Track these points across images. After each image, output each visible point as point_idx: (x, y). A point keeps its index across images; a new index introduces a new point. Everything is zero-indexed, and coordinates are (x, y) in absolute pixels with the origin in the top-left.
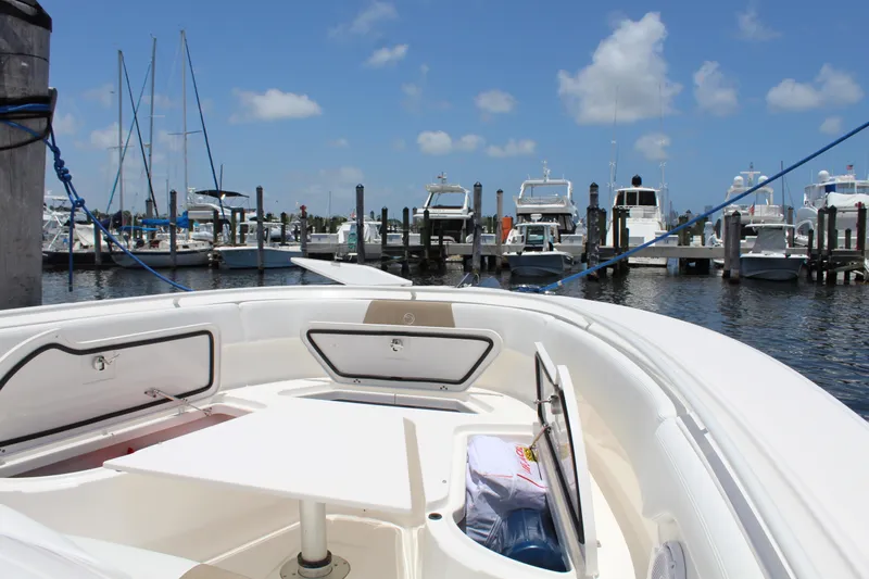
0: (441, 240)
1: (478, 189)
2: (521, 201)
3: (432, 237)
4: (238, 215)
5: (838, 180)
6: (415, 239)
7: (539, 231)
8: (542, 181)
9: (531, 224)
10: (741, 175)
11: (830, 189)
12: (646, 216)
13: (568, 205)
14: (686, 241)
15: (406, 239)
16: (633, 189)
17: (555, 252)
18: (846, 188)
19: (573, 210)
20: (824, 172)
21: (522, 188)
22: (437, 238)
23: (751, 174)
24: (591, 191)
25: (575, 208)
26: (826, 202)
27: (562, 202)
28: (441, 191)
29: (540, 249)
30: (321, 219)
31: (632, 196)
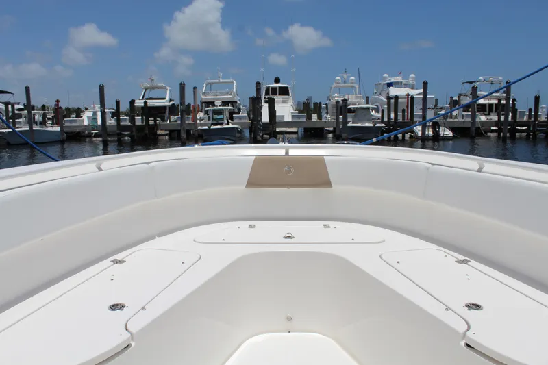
0: (155, 121)
1: (182, 86)
2: (204, 94)
3: (150, 119)
4: (10, 106)
5: (393, 80)
6: (139, 120)
7: (219, 112)
8: (217, 81)
9: (215, 108)
10: (340, 77)
11: (390, 85)
12: (284, 102)
13: (234, 96)
14: (309, 117)
15: (132, 120)
16: (275, 85)
17: (231, 126)
18: (398, 84)
19: (237, 99)
20: (385, 75)
21: (205, 86)
22: (153, 119)
23: (345, 76)
24: (256, 86)
25: (239, 98)
26: (388, 93)
27: (231, 94)
28: (152, 88)
29: (222, 124)
30: (69, 109)
31: (274, 90)
